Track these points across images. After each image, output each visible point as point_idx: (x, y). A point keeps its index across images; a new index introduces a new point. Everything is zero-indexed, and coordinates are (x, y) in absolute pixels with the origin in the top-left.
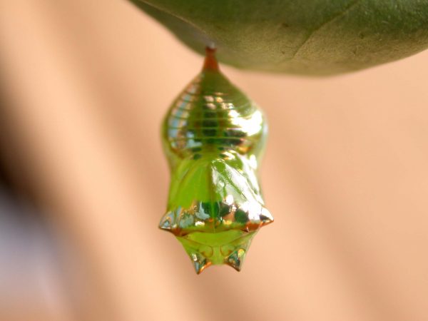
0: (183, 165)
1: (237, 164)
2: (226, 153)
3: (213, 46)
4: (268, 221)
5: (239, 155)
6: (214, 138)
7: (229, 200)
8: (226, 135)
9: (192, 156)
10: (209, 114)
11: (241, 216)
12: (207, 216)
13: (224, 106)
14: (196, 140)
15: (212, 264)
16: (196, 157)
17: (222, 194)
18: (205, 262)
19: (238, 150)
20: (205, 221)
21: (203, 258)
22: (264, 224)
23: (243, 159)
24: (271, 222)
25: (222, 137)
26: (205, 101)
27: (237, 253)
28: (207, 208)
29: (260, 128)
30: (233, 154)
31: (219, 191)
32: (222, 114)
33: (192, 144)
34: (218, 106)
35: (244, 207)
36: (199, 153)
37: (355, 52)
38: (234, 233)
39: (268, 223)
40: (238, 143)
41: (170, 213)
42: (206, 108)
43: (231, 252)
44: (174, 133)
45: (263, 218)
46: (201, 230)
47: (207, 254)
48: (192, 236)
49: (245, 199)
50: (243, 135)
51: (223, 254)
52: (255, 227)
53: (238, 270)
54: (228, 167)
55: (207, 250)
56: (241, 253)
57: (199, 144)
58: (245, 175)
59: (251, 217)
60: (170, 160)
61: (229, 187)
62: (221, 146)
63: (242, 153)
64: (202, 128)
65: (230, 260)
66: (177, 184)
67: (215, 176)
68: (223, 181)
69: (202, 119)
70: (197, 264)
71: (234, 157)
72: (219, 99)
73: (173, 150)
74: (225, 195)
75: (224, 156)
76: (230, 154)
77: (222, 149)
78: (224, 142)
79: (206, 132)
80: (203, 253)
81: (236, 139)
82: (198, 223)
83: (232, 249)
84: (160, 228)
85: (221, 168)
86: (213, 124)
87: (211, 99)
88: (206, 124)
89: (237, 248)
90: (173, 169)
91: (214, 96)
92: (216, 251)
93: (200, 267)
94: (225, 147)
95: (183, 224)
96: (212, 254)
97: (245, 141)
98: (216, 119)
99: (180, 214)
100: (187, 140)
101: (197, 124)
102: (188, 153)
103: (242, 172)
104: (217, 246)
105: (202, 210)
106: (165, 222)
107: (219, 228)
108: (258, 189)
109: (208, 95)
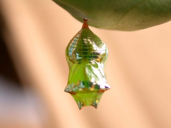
0: (74, 66)
1: (96, 66)
2: (92, 61)
3: (86, 19)
4: (108, 89)
5: (97, 62)
6: (87, 55)
7: (93, 80)
8: (91, 54)
10: (85, 46)
11: (97, 87)
12: (83, 87)
13: (91, 43)
14: (79, 56)
15: (86, 105)
16: (79, 63)
17: (90, 78)
18: (83, 105)
19: (96, 60)
20: (83, 89)
23: (98, 64)
25: (90, 55)
26: (83, 40)
27: (96, 101)
28: (84, 83)
29: (105, 51)
31: (89, 76)
32: (90, 46)
33: (78, 58)
34: (89, 42)
35: (99, 83)
36: (81, 61)
37: (143, 21)
38: (94, 94)
41: (69, 85)
42: (83, 43)
43: (93, 101)
44: (71, 53)
45: (106, 87)
46: (81, 92)
48: (78, 95)
49: (99, 80)
50: (98, 54)
51: (90, 102)
52: (103, 91)
53: (96, 108)
54: (92, 67)
55: (84, 100)
56: (97, 101)
57: (80, 58)
58: (99, 70)
59: (101, 87)
60: (69, 65)
61: (92, 74)
62: (90, 59)
63: (98, 62)
64: (82, 51)
65: (93, 104)
66: (72, 73)
67: (87, 70)
68: (90, 72)
69: (82, 48)
70: (80, 106)
71: (94, 63)
72: (89, 40)
73: (70, 60)
75: (90, 63)
76: (93, 62)
77: (90, 60)
78: (91, 57)
79: (83, 53)
80: (82, 102)
81: (96, 56)
82: (80, 89)
83: (94, 99)
84: (65, 91)
85: (90, 67)
86: (86, 50)
87: (86, 40)
88: (84, 50)
89: (96, 99)
90: (70, 68)
91: (87, 39)
92: (87, 101)
93: (81, 107)
94: (91, 59)
95: (74, 90)
96: (86, 102)
97: (100, 57)
98: (88, 48)
99: (73, 85)
100: (76, 56)
101: (80, 50)
102: (76, 61)
103: (98, 69)
104: (87, 99)
105: (82, 84)
106: (68, 88)
107: (89, 92)
108: (104, 76)
109: (85, 38)
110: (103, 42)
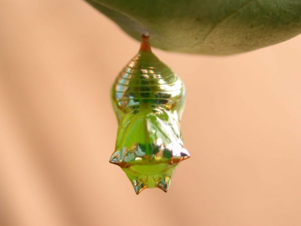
0: (127, 118)
1: (165, 117)
2: (156, 109)
3: (147, 34)
4: (186, 157)
5: (165, 111)
6: (148, 98)
7: (159, 142)
8: (156, 96)
9: (132, 112)
10: (145, 82)
11: (168, 154)
12: (143, 154)
13: (155, 76)
14: (135, 101)
15: (147, 187)
16: (135, 112)
17: (154, 139)
18: (142, 186)
19: (165, 107)
20: (142, 157)
21: (141, 183)
22: (183, 159)
23: (169, 113)
24: (189, 157)
25: (154, 98)
26: (142, 73)
27: (165, 180)
28: (143, 148)
29: (180, 91)
30: (162, 110)
31: (152, 136)
32: (154, 82)
33: (132, 103)
34: (151, 76)
35: (169, 147)
36: (138, 109)
37: (246, 39)
38: (163, 165)
39: (186, 159)
40: (165, 102)
41: (118, 152)
42: (143, 77)
43: (160, 179)
44: (120, 96)
45: (183, 155)
46: (139, 163)
47: (144, 180)
48: (133, 168)
49: (170, 141)
50: (168, 96)
51: (154, 180)
52: (177, 161)
53: (166, 192)
54: (158, 119)
55: (144, 178)
56: (167, 179)
57: (138, 103)
58: (170, 124)
59: (174, 154)
60: (117, 114)
61: (158, 133)
62: (153, 104)
63: (168, 109)
64: (140, 92)
65: (160, 185)
66: (122, 131)
67: (149, 126)
68: (154, 129)
69: (140, 85)
70: (137, 188)
71: (162, 112)
72: (152, 72)
73: (119, 107)
74: (156, 138)
75: (155, 111)
76: (159, 110)
77: (154, 107)
78: (155, 101)
79: (142, 95)
80: (141, 180)
81: (163, 99)
82: (137, 159)
83: (161, 176)
84: (110, 162)
85: (153, 120)
86: (148, 89)
87: (146, 71)
88: (142, 89)
89: (164, 176)
90: (120, 121)
91: (148, 69)
92: (150, 178)
93: (139, 190)
94: (156, 105)
95: (126, 160)
96: (147, 180)
97: (170, 101)
98: (150, 85)
99: (124, 152)
100: (129, 100)
101: (136, 89)
102: (130, 110)
103: (168, 123)
104: (150, 174)
105: (140, 150)
106: (114, 158)
107: (152, 162)
108: (179, 135)
109: (144, 69)
110: (176, 75)
